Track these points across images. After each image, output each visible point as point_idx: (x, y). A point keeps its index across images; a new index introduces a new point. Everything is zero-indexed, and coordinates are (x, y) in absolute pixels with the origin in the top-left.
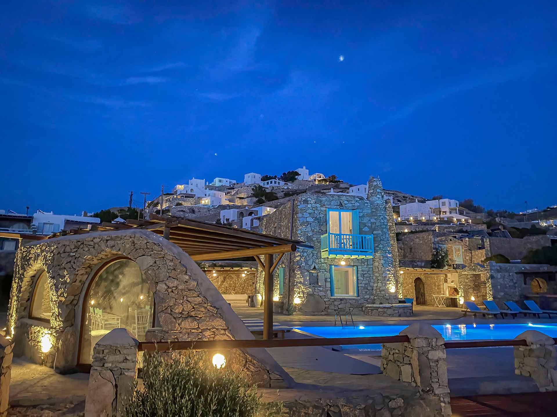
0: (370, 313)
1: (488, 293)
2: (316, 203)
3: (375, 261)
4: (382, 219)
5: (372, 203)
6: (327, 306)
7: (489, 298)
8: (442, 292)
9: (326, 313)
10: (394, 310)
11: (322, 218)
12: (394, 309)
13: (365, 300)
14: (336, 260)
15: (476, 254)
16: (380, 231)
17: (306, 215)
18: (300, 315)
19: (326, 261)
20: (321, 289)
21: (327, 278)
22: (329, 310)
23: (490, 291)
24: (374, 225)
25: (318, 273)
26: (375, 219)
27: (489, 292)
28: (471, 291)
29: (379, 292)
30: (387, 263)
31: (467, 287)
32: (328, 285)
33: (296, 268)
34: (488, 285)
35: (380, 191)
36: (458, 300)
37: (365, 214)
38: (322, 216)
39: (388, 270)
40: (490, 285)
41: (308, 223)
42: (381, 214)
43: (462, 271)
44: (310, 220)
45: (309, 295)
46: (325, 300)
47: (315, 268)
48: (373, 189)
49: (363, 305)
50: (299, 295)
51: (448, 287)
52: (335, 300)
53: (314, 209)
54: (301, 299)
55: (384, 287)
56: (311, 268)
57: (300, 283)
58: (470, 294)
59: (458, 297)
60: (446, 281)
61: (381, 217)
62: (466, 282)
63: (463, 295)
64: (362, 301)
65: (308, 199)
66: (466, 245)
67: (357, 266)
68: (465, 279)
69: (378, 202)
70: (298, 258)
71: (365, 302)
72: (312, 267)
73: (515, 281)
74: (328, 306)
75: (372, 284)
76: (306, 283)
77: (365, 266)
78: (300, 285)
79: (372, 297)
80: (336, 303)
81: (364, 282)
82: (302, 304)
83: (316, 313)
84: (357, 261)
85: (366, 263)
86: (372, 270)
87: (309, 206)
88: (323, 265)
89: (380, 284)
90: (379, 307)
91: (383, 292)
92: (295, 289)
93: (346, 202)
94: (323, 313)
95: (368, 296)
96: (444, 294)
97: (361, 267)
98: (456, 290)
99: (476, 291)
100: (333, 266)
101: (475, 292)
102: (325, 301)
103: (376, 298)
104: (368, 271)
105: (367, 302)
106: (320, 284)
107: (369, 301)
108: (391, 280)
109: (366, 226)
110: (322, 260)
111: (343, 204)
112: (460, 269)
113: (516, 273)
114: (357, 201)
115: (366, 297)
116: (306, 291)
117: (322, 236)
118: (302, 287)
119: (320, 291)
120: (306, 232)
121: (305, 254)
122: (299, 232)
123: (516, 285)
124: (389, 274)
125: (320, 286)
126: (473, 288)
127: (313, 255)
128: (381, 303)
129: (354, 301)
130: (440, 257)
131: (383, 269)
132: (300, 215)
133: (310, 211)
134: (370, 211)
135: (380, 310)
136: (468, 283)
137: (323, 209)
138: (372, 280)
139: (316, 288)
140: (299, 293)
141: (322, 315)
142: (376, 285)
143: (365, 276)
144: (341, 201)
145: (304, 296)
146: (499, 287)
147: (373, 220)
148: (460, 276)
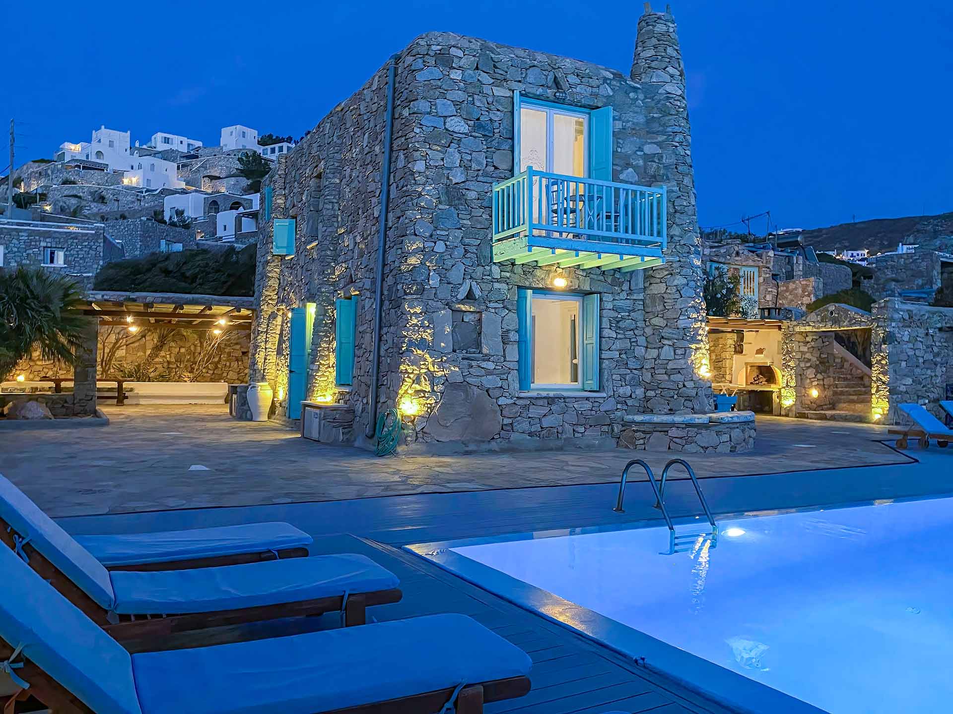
0: (642, 441)
1: (874, 379)
2: (477, 68)
3: (652, 281)
4: (681, 143)
5: (650, 91)
6: (506, 421)
7: (877, 391)
8: (728, 377)
9: (504, 444)
10: (718, 433)
11: (496, 124)
12: (717, 429)
13: (621, 399)
14: (538, 272)
15: (787, 287)
16: (675, 183)
17: (444, 106)
18: (422, 454)
19: (508, 275)
20: (491, 366)
21: (508, 331)
22: (514, 436)
23: (884, 373)
24: (655, 165)
25: (480, 313)
26: (659, 144)
27: (881, 376)
28: (810, 373)
29: (666, 377)
30: (692, 284)
31: (802, 365)
32: (513, 353)
33: (406, 294)
34: (878, 358)
35: (675, 54)
36: (775, 396)
37: (629, 124)
38: (496, 116)
39: (694, 307)
40: (883, 358)
41: (453, 138)
42: (677, 129)
43: (795, 323)
44: (458, 125)
45: (451, 385)
46: (502, 401)
47: (470, 296)
48: (655, 47)
49: (612, 416)
50: (418, 387)
51: (746, 364)
52: (534, 401)
53: (471, 90)
54: (423, 401)
55: (683, 361)
56: (460, 297)
57: (422, 344)
58: (808, 381)
59: (773, 388)
60: (739, 350)
61: (677, 139)
62: (803, 353)
63: (793, 384)
64: (610, 405)
65: (453, 51)
66: (768, 268)
67: (600, 293)
68: (801, 344)
69: (669, 88)
70: (413, 261)
71: (619, 406)
72: (462, 293)
73: (936, 350)
74: (510, 421)
75: (640, 351)
76: (443, 344)
77: (623, 295)
78: (419, 352)
79: (640, 392)
80: (534, 412)
81: (618, 345)
82: (428, 418)
83: (472, 447)
84: (601, 278)
85: (625, 287)
86: (641, 307)
87: (456, 75)
88: (496, 285)
89: (668, 352)
90: (673, 425)
91: (676, 377)
92: (402, 367)
93: (572, 79)
94: (494, 445)
95: (628, 390)
96: (731, 382)
97: (610, 297)
98: (767, 373)
99: (821, 373)
100: (530, 292)
101: (819, 376)
102: (499, 406)
103: (651, 393)
104: (629, 311)
105: (625, 407)
106: (485, 350)
107: (630, 402)
108: (699, 338)
109: (628, 165)
110: (496, 270)
111: (565, 86)
112: (790, 319)
113: (940, 329)
114: (605, 79)
115: (621, 391)
116: (440, 374)
117: (497, 188)
118: (430, 360)
119: (489, 373)
120: (442, 167)
121: (440, 247)
122: (420, 166)
123: (938, 359)
124: (696, 320)
125: (487, 357)
126: (816, 367)
127: (466, 251)
128: (672, 411)
129: (588, 405)
130: (724, 292)
131: (678, 306)
132: (422, 105)
133: (459, 95)
134: (641, 119)
135: (673, 432)
136: (808, 356)
137: (499, 92)
138: (642, 340)
139: (474, 363)
140: (417, 381)
141: (492, 452)
142: (654, 353)
143: (621, 324)
144: (559, 75)
145: (433, 390)
146: (904, 364)
147: (649, 149)
148: (788, 337)
